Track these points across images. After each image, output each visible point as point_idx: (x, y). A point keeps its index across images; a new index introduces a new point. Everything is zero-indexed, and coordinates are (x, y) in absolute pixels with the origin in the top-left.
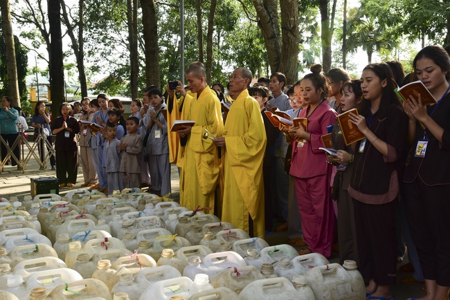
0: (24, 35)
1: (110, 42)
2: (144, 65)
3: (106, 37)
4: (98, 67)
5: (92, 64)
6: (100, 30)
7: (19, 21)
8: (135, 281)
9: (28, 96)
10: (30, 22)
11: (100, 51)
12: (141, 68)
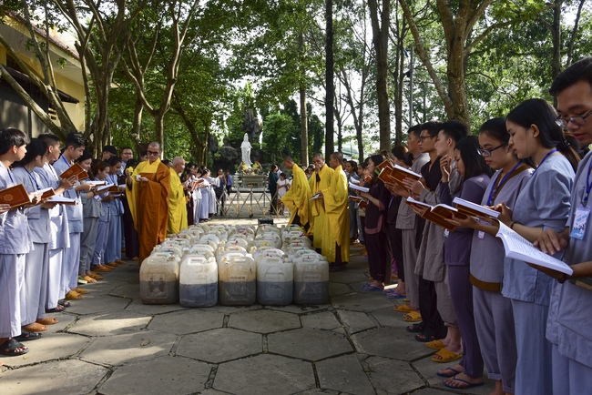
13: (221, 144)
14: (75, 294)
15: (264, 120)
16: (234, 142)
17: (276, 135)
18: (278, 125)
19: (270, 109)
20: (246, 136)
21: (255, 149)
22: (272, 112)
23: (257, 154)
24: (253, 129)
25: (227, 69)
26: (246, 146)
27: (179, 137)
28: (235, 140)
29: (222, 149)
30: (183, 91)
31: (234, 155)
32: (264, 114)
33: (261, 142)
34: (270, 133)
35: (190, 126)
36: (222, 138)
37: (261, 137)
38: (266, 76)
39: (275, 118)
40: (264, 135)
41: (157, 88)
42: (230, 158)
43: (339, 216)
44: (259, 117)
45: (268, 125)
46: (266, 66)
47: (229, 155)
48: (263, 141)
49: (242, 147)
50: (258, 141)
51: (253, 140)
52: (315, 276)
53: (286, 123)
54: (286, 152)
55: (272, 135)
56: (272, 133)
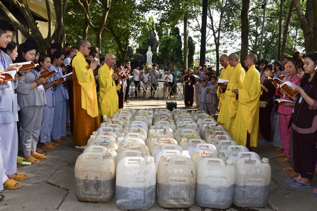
0: (195, 36)
1: (234, 38)
2: (251, 49)
3: (232, 36)
4: (227, 51)
5: (224, 49)
6: (230, 32)
7: (194, 30)
8: (160, 148)
9: (194, 64)
10: (198, 30)
11: (229, 43)
12: (249, 51)
13: (135, 52)
14: (12, 183)
15: (160, 38)
16: (142, 51)
17: (167, 48)
18: (168, 41)
19: (163, 32)
20: (150, 48)
21: (154, 56)
22: (165, 35)
23: (156, 59)
24: (153, 44)
25: (140, 6)
26: (149, 54)
27: (110, 47)
28: (143, 50)
29: (135, 55)
30: (114, 18)
31: (142, 59)
32: (160, 35)
33: (158, 52)
34: (163, 46)
35: (118, 40)
36: (135, 48)
37: (158, 49)
38: (164, 11)
39: (167, 37)
40: (159, 48)
41: (98, 16)
42: (140, 61)
43: (251, 109)
44: (157, 37)
45: (163, 42)
46: (164, 4)
47: (139, 59)
48: (159, 51)
49: (147, 54)
50: (156, 51)
51: (154, 50)
52: (259, 179)
53: (173, 40)
54: (172, 58)
55: (164, 48)
56: (164, 46)
